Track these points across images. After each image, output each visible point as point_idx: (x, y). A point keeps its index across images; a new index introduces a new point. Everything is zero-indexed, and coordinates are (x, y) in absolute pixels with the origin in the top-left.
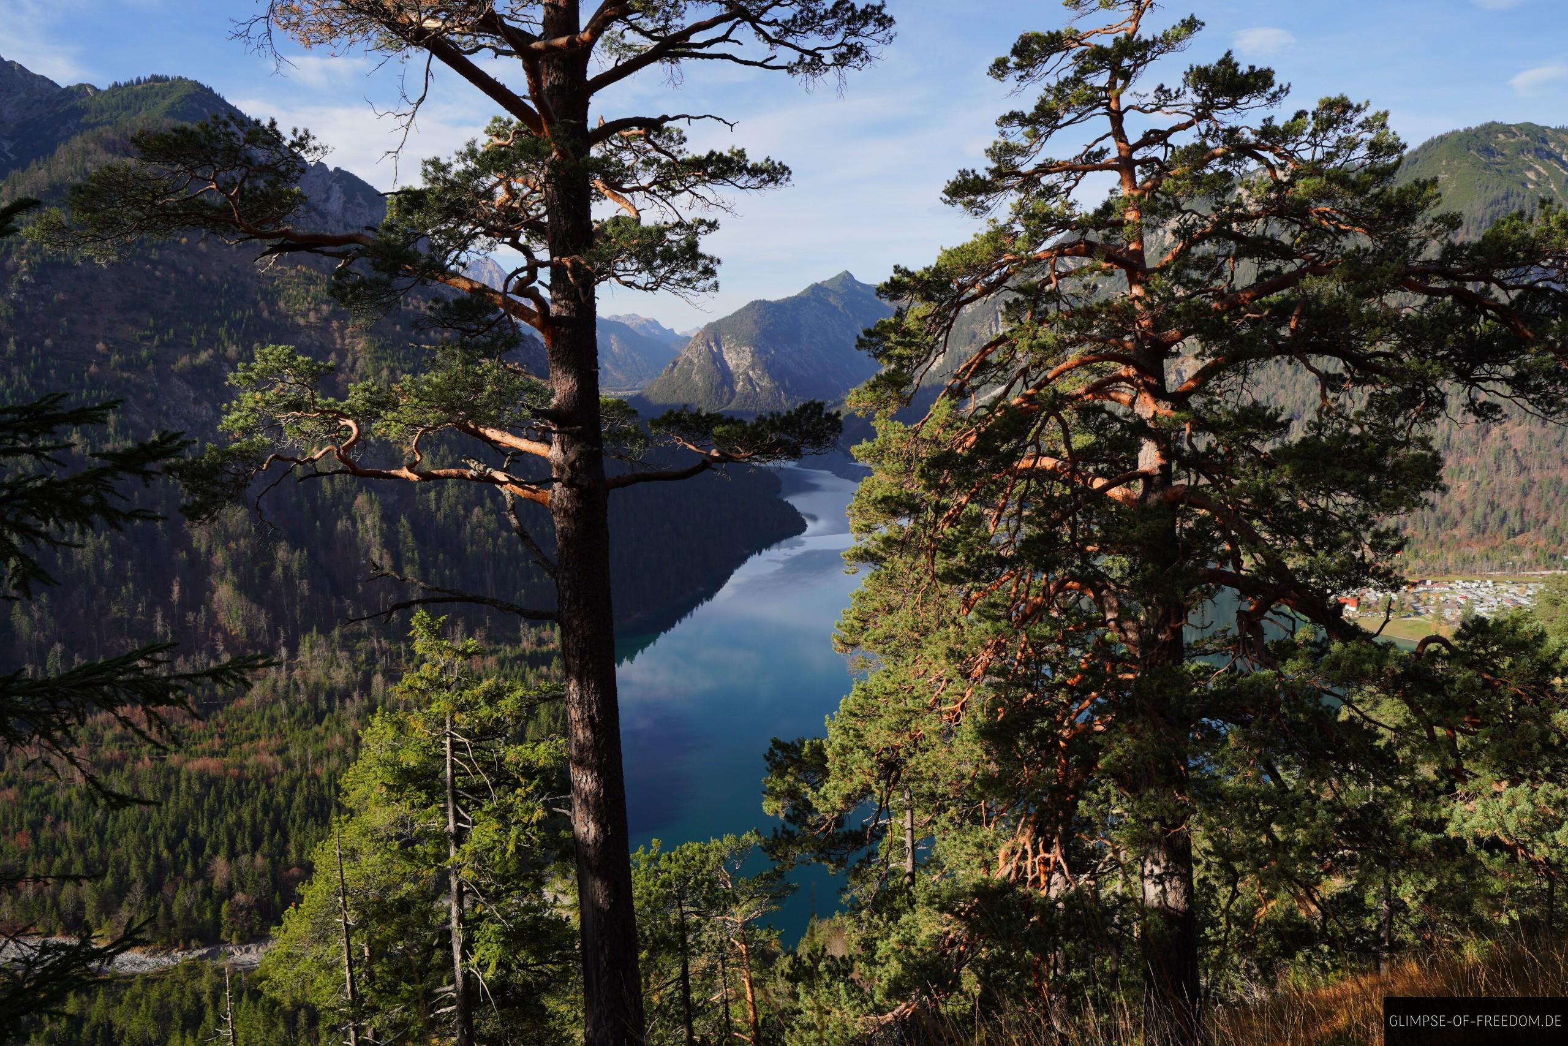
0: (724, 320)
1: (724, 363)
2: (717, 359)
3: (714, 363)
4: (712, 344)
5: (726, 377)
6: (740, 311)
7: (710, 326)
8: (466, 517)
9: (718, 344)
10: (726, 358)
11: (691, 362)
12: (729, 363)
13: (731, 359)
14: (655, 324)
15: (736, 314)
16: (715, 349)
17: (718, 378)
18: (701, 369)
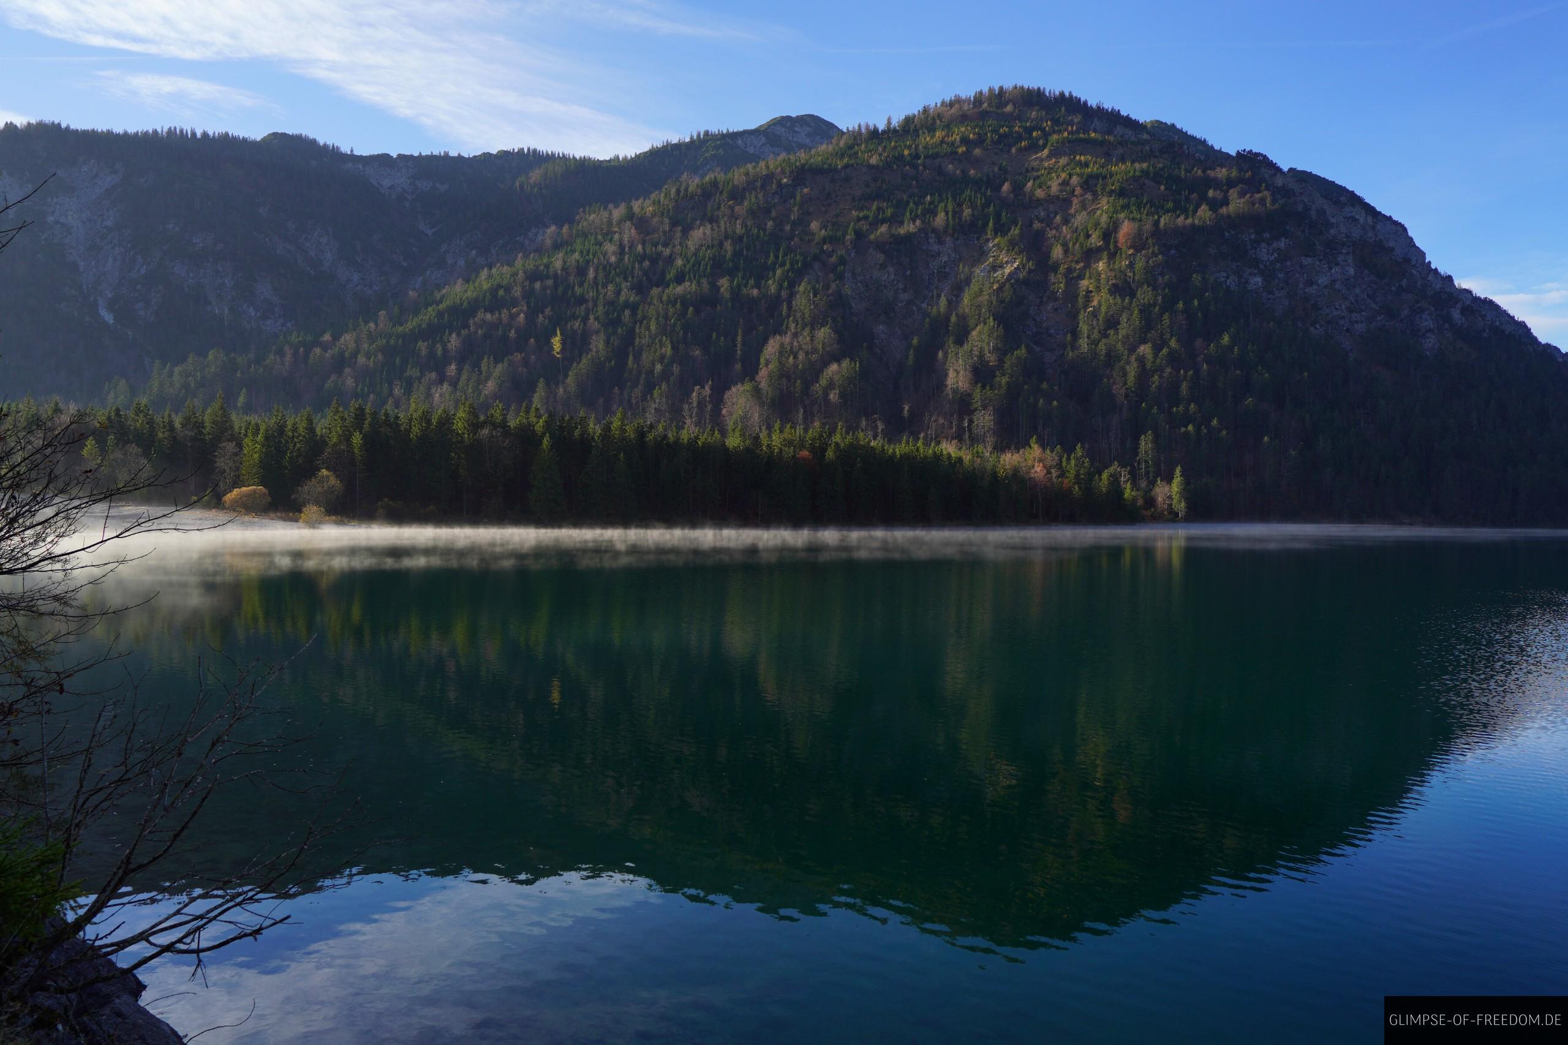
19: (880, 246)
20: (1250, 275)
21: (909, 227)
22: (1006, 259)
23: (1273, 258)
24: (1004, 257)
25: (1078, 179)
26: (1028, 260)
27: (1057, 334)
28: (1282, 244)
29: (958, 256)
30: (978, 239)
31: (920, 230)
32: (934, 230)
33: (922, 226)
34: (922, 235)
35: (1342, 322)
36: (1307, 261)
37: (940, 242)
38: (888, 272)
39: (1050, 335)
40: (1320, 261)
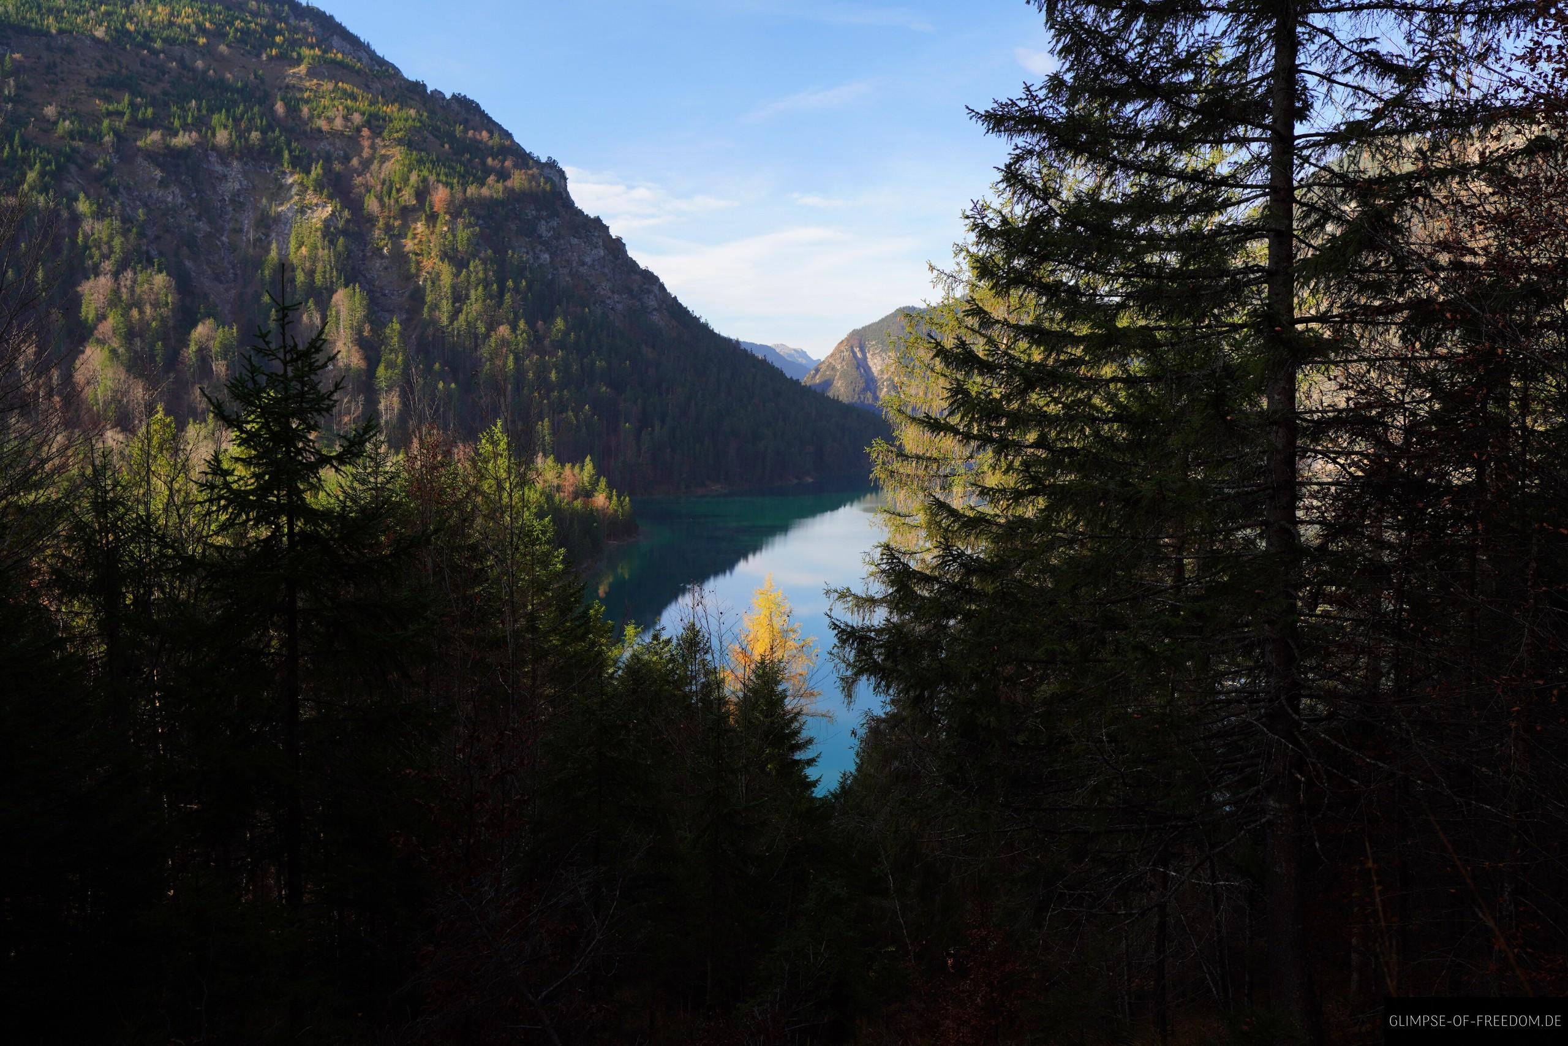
0: (870, 326)
1: (868, 369)
2: (862, 365)
3: (858, 368)
4: (857, 350)
5: (870, 383)
6: (887, 317)
7: (855, 334)
8: (487, 336)
9: (862, 350)
10: (870, 364)
11: (834, 368)
12: (874, 369)
13: (876, 365)
14: (803, 354)
15: (882, 320)
16: (859, 355)
17: (862, 384)
18: (844, 375)
19: (150, 155)
20: (541, 251)
21: (183, 140)
22: (315, 201)
23: (549, 235)
24: (311, 198)
25: (360, 117)
26: (343, 207)
27: (393, 295)
28: (554, 223)
29: (250, 185)
30: (271, 168)
31: (198, 144)
32: (214, 148)
33: (199, 140)
34: (200, 151)
35: (608, 302)
36: (575, 241)
37: (225, 163)
38: (173, 192)
39: (385, 295)
40: (585, 243)
